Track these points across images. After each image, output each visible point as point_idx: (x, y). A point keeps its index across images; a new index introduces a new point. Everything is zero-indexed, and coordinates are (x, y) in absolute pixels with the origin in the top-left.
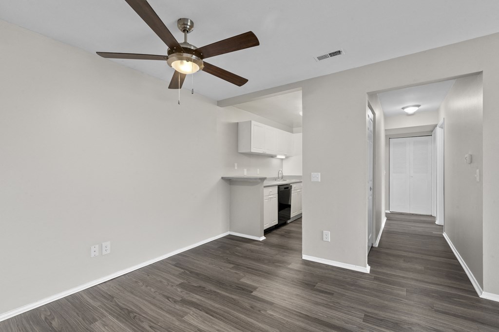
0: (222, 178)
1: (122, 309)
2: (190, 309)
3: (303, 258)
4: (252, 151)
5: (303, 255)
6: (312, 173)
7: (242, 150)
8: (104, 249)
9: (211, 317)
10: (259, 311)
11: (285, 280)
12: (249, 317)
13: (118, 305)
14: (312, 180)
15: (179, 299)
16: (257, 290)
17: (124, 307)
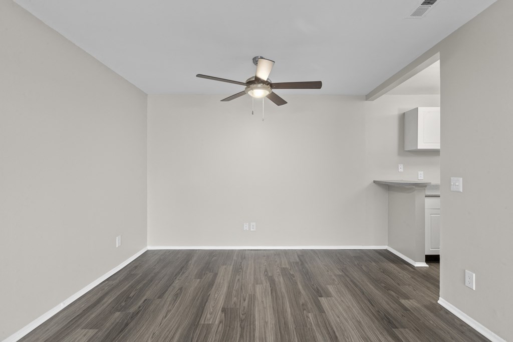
0: (374, 182)
1: (240, 265)
2: (266, 282)
3: (439, 302)
4: (419, 148)
5: (440, 298)
6: (452, 178)
7: (408, 147)
8: (251, 226)
9: (270, 293)
10: (304, 309)
11: (370, 307)
12: (290, 307)
13: (241, 263)
14: (452, 189)
15: (270, 274)
16: (329, 298)
17: (242, 265)
